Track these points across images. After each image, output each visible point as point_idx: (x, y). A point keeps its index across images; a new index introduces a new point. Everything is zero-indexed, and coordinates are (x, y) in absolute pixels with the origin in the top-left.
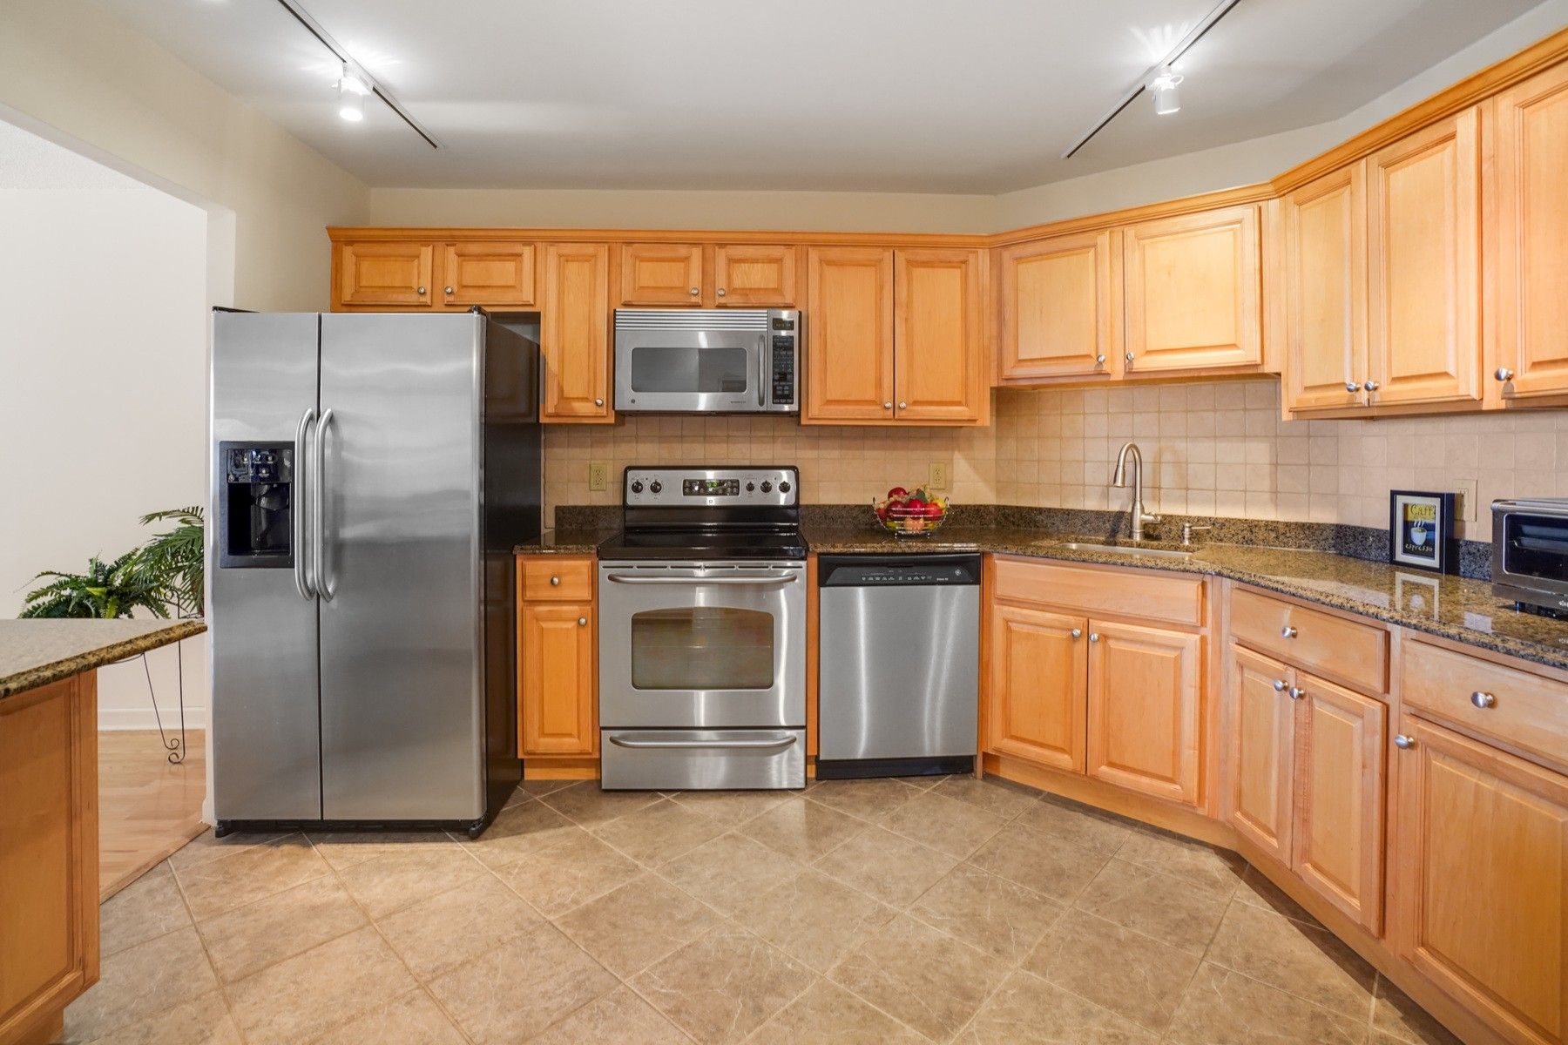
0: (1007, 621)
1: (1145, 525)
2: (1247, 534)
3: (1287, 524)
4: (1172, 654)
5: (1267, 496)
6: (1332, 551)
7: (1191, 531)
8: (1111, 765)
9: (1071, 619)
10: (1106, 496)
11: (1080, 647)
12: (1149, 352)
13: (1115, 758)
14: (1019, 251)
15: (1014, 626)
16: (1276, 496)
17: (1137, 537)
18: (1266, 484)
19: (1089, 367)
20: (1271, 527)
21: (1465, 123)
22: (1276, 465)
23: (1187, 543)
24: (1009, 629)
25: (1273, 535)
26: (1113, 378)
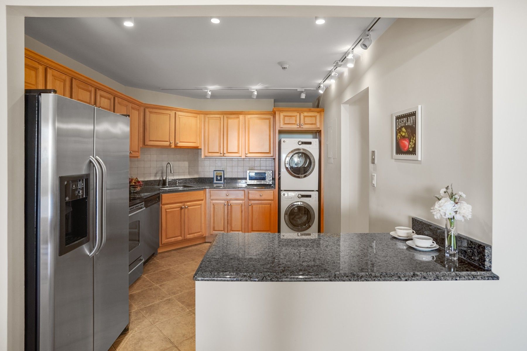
0: (166, 209)
1: (169, 182)
2: (185, 181)
3: (192, 178)
4: (199, 206)
5: (188, 173)
6: (198, 183)
7: (178, 182)
8: (189, 234)
9: (181, 204)
10: (156, 176)
11: (183, 210)
12: (181, 142)
13: (190, 232)
14: (151, 110)
15: (167, 210)
16: (189, 173)
17: (167, 185)
18: (188, 171)
19: (167, 144)
20: (189, 179)
21: (241, 117)
22: (189, 166)
23: (177, 185)
24: (166, 212)
25: (190, 181)
26: (172, 147)
